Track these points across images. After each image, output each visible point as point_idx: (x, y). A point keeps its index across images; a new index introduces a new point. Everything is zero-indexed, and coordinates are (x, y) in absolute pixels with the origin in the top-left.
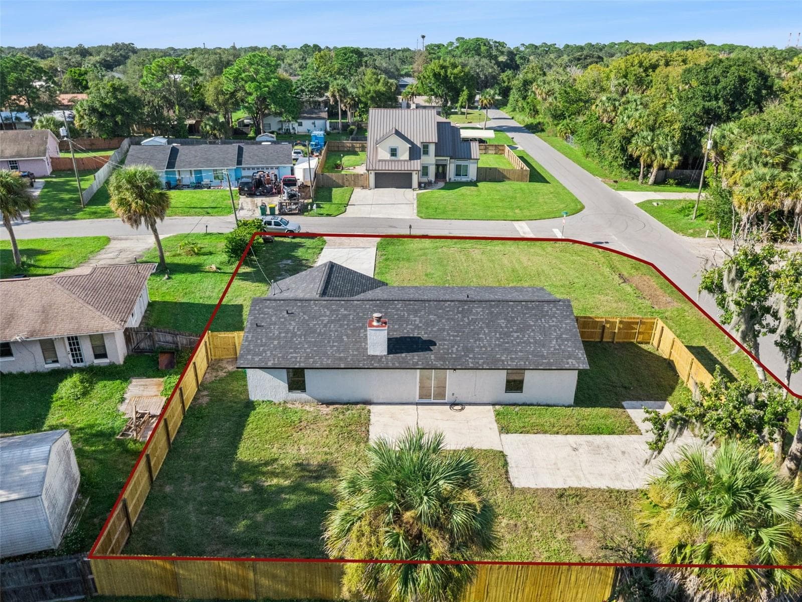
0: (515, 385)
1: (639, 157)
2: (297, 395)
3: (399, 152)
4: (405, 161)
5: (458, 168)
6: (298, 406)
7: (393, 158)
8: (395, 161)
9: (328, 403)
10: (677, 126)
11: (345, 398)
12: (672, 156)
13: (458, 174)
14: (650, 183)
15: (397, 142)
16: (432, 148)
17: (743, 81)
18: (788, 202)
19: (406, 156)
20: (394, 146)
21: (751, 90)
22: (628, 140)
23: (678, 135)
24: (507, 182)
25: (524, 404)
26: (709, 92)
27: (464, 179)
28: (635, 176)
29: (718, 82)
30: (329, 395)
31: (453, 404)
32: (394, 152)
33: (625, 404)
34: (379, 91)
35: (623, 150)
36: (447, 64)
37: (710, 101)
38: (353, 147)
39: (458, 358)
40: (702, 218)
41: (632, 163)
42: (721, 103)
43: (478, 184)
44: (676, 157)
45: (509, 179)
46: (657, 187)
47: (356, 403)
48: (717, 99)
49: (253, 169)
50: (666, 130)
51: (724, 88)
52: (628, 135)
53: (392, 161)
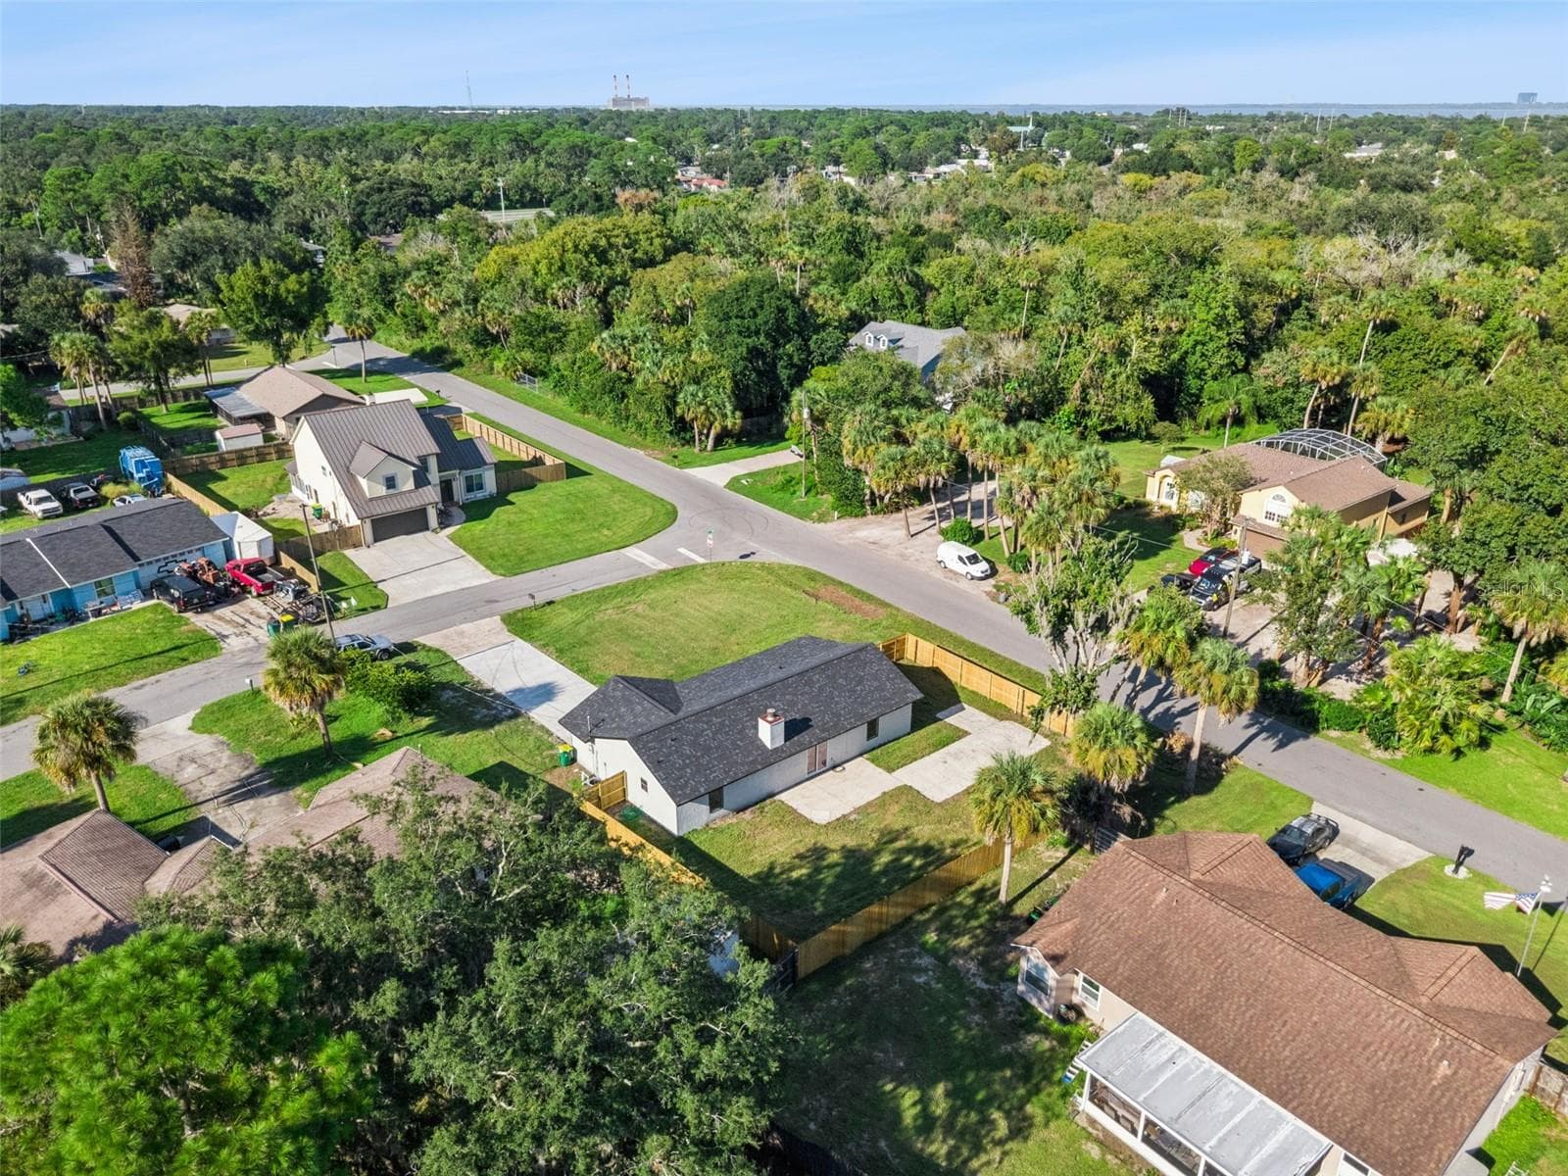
0: (872, 729)
1: (694, 419)
2: (721, 812)
3: (398, 481)
4: (410, 491)
5: (468, 479)
6: (719, 823)
7: (392, 491)
8: (395, 495)
9: (743, 809)
10: (724, 373)
11: (754, 800)
12: (733, 413)
13: (469, 489)
14: (709, 448)
15: (394, 468)
16: (433, 463)
17: (782, 310)
18: (922, 479)
19: (410, 485)
20: (389, 472)
21: (791, 320)
22: (672, 399)
23: (729, 384)
24: (540, 486)
25: (880, 746)
26: (748, 328)
27: (479, 495)
28: (690, 442)
29: (755, 315)
30: (741, 801)
31: (834, 768)
32: (390, 482)
33: (938, 715)
34: (165, 341)
35: (670, 412)
36: (266, 272)
37: (749, 337)
39: (836, 725)
40: (813, 492)
41: (682, 428)
42: (762, 339)
43: (511, 497)
44: (738, 414)
45: (540, 481)
46: (719, 454)
47: (764, 800)
48: (757, 333)
49: (158, 561)
50: (713, 380)
51: (766, 323)
52: (670, 392)
53: (390, 496)
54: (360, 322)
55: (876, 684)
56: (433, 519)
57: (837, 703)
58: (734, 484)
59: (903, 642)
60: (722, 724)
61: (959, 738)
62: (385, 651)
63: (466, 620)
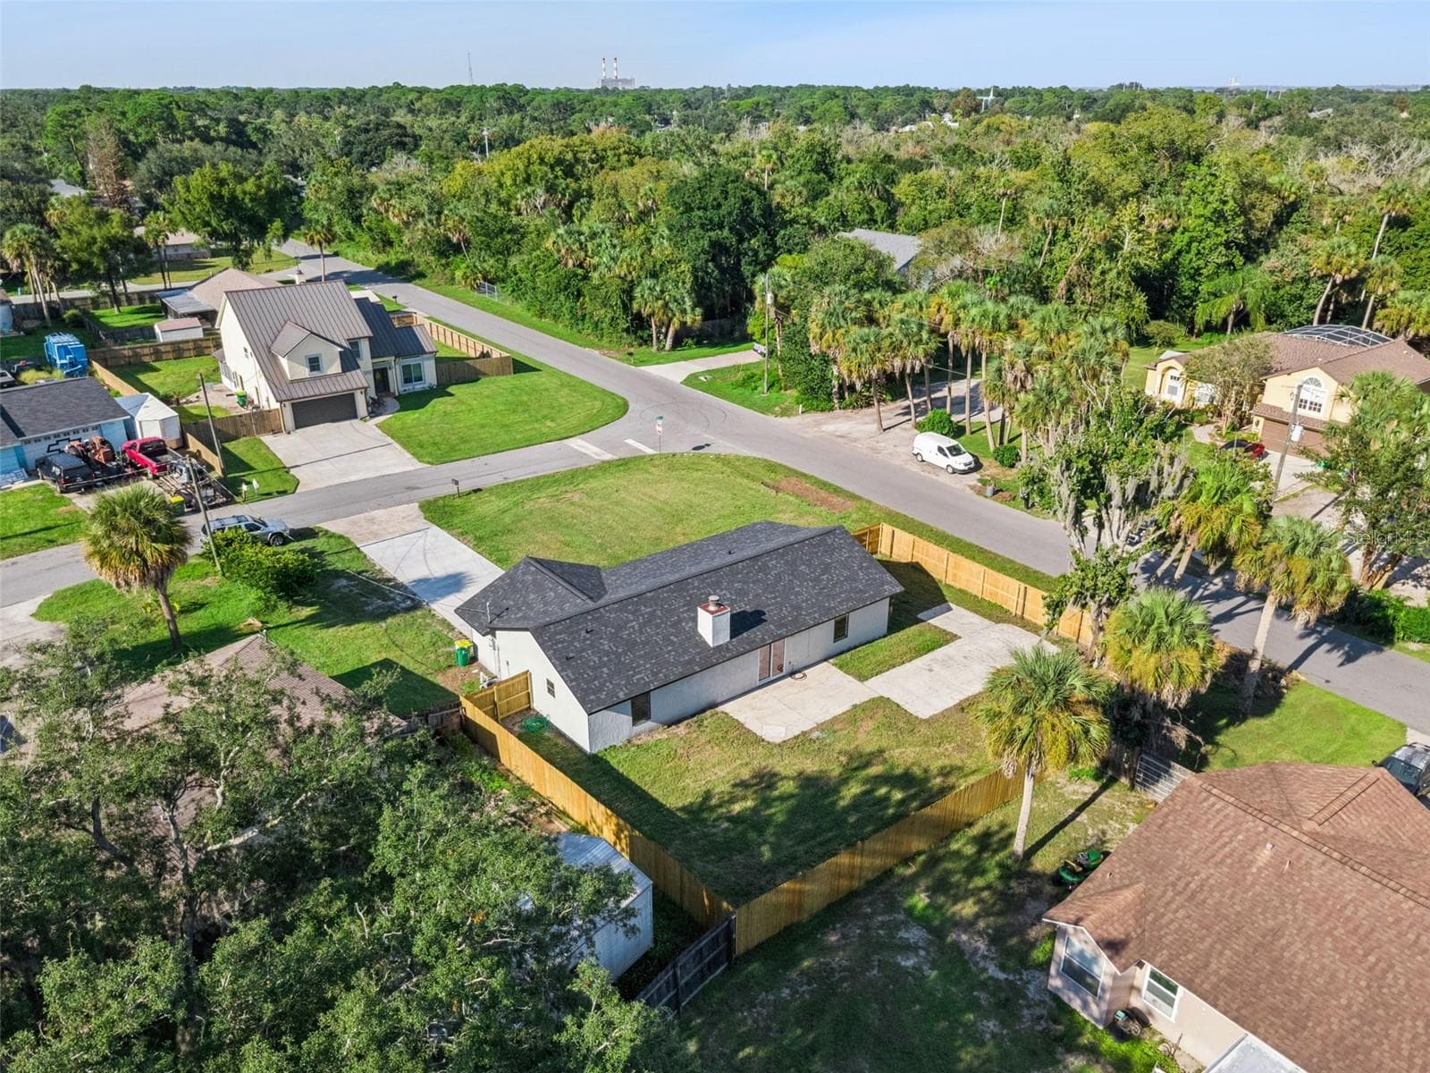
0: (841, 629)
1: (651, 315)
2: (646, 725)
3: (323, 363)
4: (336, 375)
5: (406, 369)
6: (644, 739)
7: (316, 374)
8: (319, 378)
9: (677, 722)
10: (684, 267)
11: (692, 710)
12: (693, 309)
13: (407, 380)
14: (667, 347)
15: (316, 348)
16: (365, 347)
17: (747, 202)
18: (898, 363)
19: (336, 367)
20: (313, 352)
21: (756, 212)
22: (628, 293)
23: (689, 279)
24: (483, 380)
25: (849, 649)
26: (711, 220)
27: (418, 386)
28: (646, 341)
29: (719, 206)
30: (673, 711)
31: (792, 674)
32: (314, 363)
33: (920, 616)
34: (114, 237)
35: (626, 308)
36: (224, 174)
37: (711, 230)
38: (136, 355)
39: (796, 619)
40: (775, 389)
41: (639, 324)
42: (726, 232)
43: (451, 389)
44: (698, 311)
45: (485, 374)
46: (677, 353)
47: (704, 711)
48: (721, 227)
49: (47, 438)
50: (672, 273)
51: (730, 214)
52: (626, 286)
53: (315, 379)
54: (319, 228)
55: (846, 573)
56: (362, 407)
57: (798, 594)
58: (692, 381)
59: (876, 533)
60: (653, 614)
61: (947, 642)
62: (279, 535)
63: (379, 507)
